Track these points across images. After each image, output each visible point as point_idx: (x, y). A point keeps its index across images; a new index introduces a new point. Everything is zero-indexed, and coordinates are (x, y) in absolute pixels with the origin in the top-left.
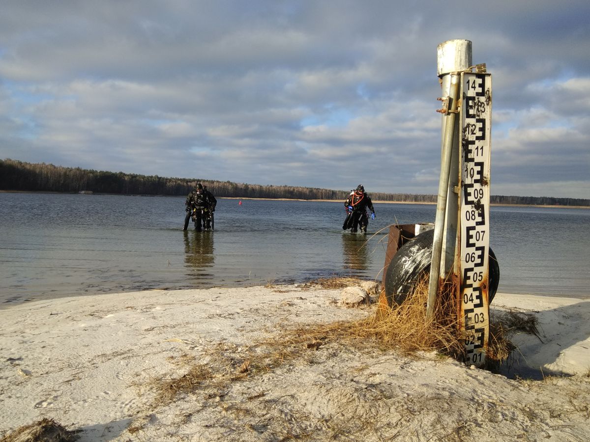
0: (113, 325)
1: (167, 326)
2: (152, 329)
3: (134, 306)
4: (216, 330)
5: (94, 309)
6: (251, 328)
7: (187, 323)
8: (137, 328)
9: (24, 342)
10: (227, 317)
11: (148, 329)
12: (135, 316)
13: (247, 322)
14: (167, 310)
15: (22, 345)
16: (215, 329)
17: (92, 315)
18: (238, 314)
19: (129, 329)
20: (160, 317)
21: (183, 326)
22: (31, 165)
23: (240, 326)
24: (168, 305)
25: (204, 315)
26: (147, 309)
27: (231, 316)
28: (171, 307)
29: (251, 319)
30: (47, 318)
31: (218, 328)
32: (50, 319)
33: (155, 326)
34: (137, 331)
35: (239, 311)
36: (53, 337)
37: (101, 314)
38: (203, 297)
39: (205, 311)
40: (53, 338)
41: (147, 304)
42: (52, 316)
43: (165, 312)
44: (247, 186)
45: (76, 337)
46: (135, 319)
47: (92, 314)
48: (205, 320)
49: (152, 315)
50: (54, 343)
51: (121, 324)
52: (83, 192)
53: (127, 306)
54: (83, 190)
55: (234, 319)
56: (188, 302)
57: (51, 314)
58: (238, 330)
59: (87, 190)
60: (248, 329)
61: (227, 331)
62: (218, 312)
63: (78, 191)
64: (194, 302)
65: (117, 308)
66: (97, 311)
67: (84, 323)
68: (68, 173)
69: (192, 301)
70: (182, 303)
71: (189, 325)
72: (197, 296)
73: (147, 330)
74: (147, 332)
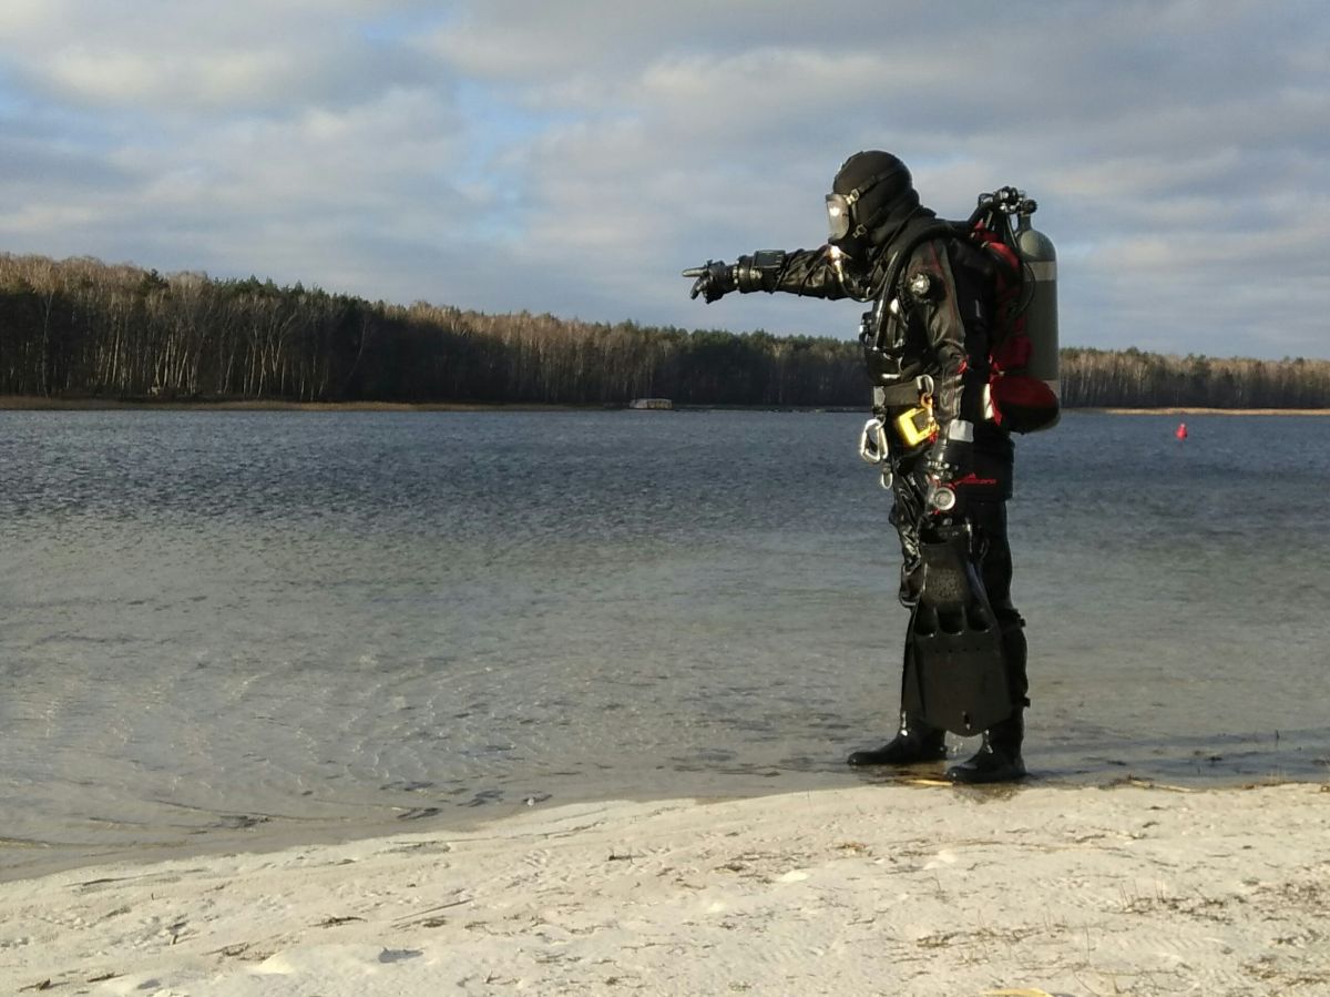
0: (811, 912)
1: (993, 935)
2: (943, 941)
3: (864, 840)
4: (1170, 966)
5: (739, 845)
6: (1300, 967)
7: (1061, 927)
8: (890, 933)
9: (551, 959)
10: (1202, 911)
11: (928, 939)
12: (877, 884)
13: (1280, 941)
14: (980, 869)
15: (546, 966)
16: (1166, 960)
17: (737, 869)
18: (1242, 901)
19: (865, 935)
20: (963, 895)
21: (1045, 936)
22: (486, 320)
23: (1257, 956)
24: (979, 847)
25: (1113, 898)
26: (909, 859)
27: (1215, 910)
28: (992, 857)
29: (1295, 928)
30: (601, 870)
31: (1176, 958)
32: (611, 877)
33: (950, 929)
34: (892, 944)
35: (1244, 891)
36: (635, 944)
37: (763, 866)
38: (1095, 821)
39: (1114, 880)
40: (636, 948)
41: (907, 836)
42: (613, 862)
43: (973, 873)
44: (1202, 366)
45: (701, 952)
46: (877, 895)
47: (737, 864)
48: (1122, 918)
49: (931, 886)
50: (639, 968)
51: (836, 912)
52: (642, 403)
53: (840, 840)
54: (643, 397)
55: (1229, 922)
56: (1046, 838)
57: (612, 858)
58: (1253, 971)
59: (654, 396)
60: (1293, 970)
61: (1212, 971)
62: (1166, 888)
63: (629, 401)
64: (1067, 840)
65: (810, 846)
66: (749, 855)
67: (717, 897)
68: (597, 342)
69: (1057, 835)
70: (1026, 838)
71: (1067, 936)
72: (1072, 817)
73: (926, 943)
74: (928, 953)
